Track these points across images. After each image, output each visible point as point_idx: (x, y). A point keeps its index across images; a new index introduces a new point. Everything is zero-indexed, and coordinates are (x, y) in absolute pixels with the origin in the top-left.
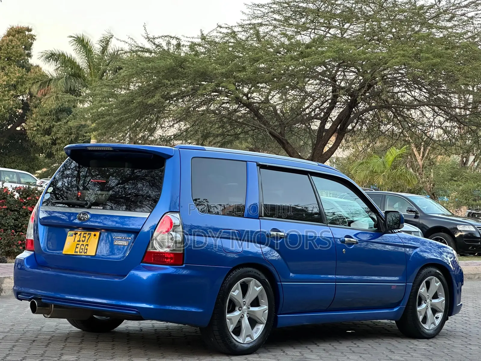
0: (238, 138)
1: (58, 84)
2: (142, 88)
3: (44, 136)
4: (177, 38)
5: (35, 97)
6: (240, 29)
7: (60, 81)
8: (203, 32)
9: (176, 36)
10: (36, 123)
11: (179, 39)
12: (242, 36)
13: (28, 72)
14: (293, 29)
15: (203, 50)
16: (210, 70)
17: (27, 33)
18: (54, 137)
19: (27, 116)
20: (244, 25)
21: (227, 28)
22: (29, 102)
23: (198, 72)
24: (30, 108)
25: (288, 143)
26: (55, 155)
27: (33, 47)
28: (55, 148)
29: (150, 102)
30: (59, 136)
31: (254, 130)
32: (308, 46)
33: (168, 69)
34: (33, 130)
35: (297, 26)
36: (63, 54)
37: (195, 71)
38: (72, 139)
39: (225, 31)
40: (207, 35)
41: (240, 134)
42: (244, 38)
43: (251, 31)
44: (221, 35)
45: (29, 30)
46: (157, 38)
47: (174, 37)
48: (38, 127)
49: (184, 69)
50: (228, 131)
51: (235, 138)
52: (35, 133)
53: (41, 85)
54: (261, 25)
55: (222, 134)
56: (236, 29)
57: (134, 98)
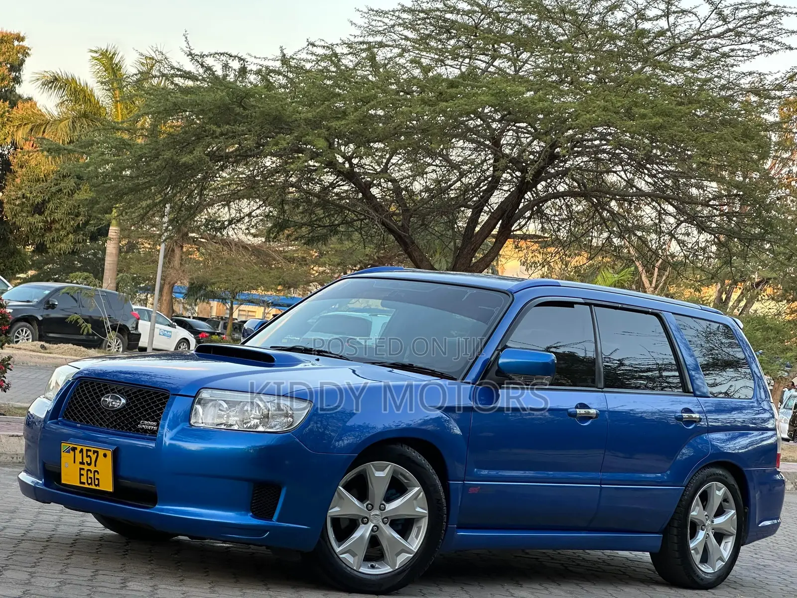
0: (336, 232)
1: (59, 129)
2: (173, 135)
3: (33, 215)
4: (240, 59)
5: (22, 149)
6: (346, 50)
7: (62, 125)
8: (285, 52)
9: (239, 55)
10: (20, 193)
11: (244, 60)
12: (348, 61)
13: (12, 108)
14: (432, 55)
15: (283, 81)
16: (288, 113)
17: (16, 43)
18: (49, 219)
19: (6, 180)
20: (352, 44)
21: (324, 47)
22: (11, 158)
23: (268, 115)
24: (12, 167)
25: (413, 243)
26: (50, 248)
27: (25, 66)
28: (48, 237)
29: (184, 160)
30: (57, 216)
31: (362, 220)
32: (452, 84)
33: (219, 107)
34: (15, 205)
35: (441, 52)
36: (73, 79)
37: (262, 113)
38: (79, 224)
39: (320, 51)
40: (291, 57)
41: (338, 225)
42: (351, 65)
43: (364, 55)
44: (314, 58)
45: (20, 38)
46: (207, 56)
47: (235, 57)
48: (24, 200)
49: (245, 109)
50: (320, 220)
51: (331, 231)
52: (19, 208)
53: (31, 130)
54: (381, 45)
55: (310, 224)
56: (338, 50)
57: (159, 152)
